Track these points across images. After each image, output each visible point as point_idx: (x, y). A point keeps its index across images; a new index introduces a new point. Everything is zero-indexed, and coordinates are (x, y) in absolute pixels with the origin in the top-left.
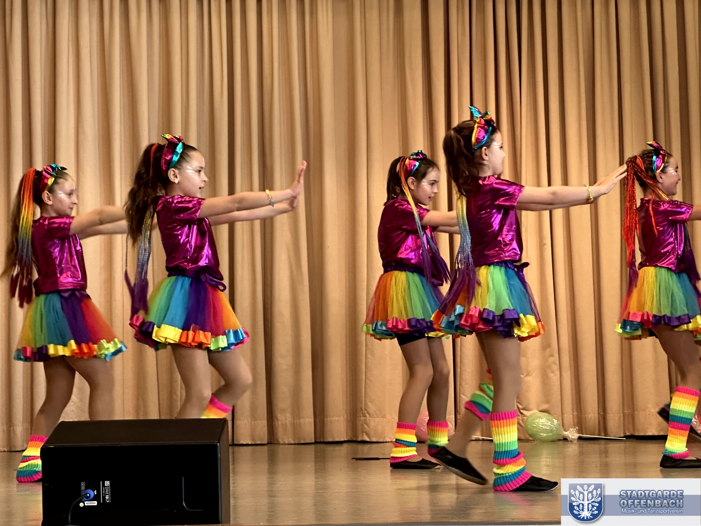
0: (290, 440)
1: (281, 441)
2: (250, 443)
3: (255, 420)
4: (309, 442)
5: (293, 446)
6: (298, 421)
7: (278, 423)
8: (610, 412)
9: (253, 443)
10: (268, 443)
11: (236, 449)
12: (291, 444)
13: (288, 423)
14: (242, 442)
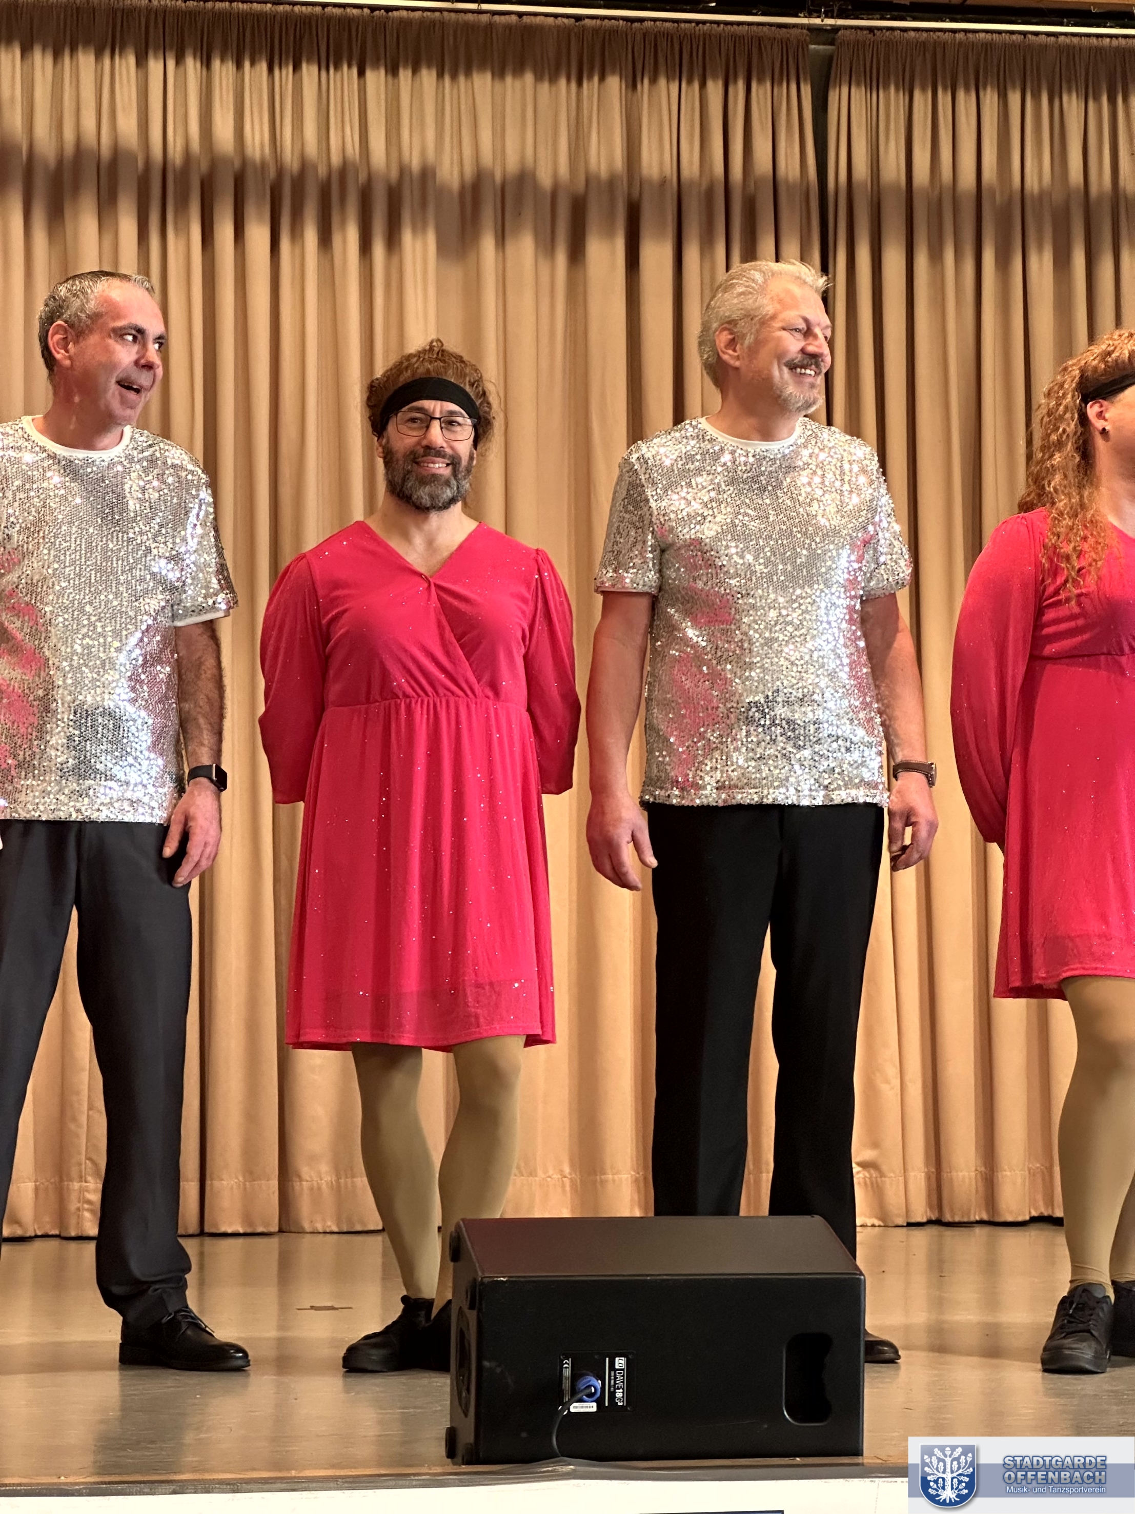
0: (329, 1223)
2: (241, 1231)
3: (254, 1180)
4: (372, 1228)
5: (335, 1237)
6: (349, 1180)
7: (301, 1185)
8: (1006, 1167)
9: (249, 1230)
10: (281, 1231)
12: (332, 1233)
13: (324, 1186)
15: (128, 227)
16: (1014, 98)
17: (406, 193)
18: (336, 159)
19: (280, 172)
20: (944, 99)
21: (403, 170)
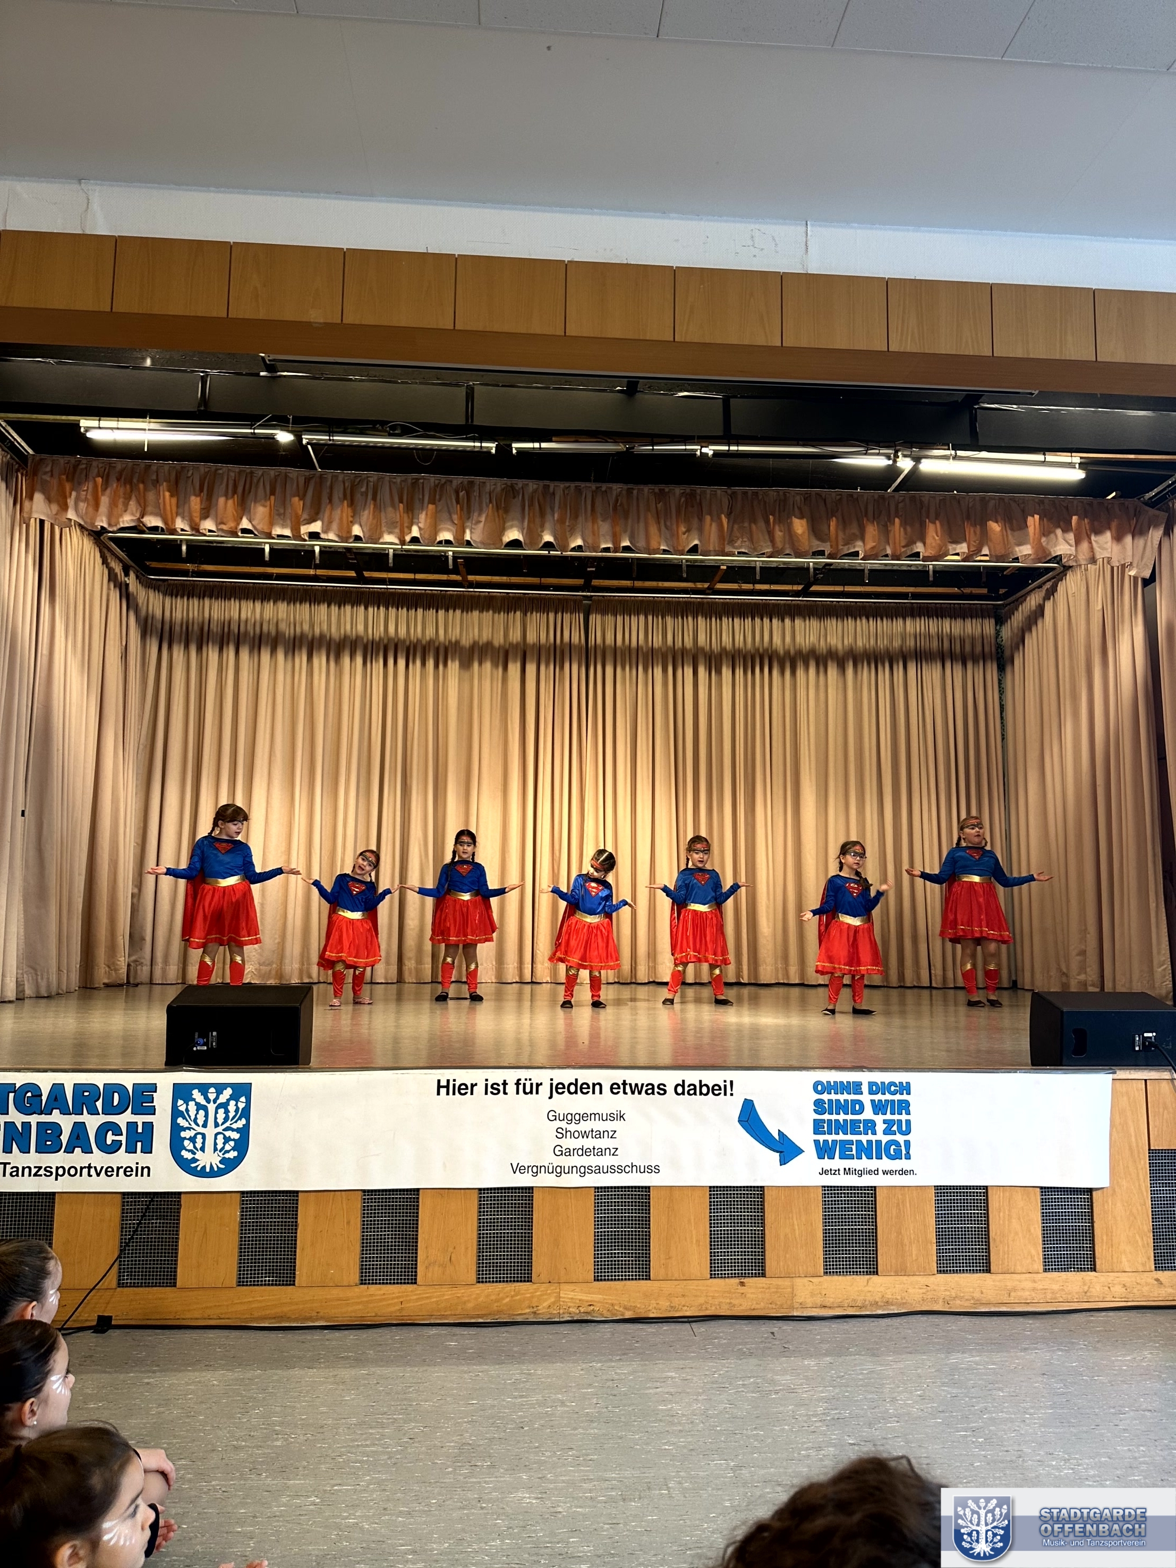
0: (413, 980)
1: (407, 981)
3: (388, 965)
5: (416, 984)
7: (405, 968)
10: (397, 982)
11: (374, 986)
12: (414, 983)
13: (412, 969)
14: (378, 981)
15: (359, 660)
16: (650, 618)
17: (450, 649)
18: (428, 638)
19: (410, 642)
20: (627, 618)
21: (450, 642)
